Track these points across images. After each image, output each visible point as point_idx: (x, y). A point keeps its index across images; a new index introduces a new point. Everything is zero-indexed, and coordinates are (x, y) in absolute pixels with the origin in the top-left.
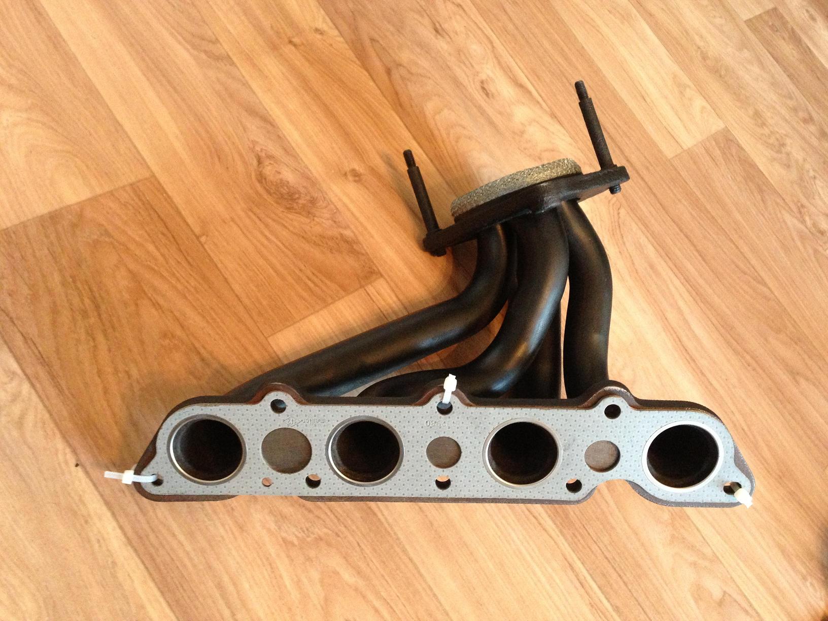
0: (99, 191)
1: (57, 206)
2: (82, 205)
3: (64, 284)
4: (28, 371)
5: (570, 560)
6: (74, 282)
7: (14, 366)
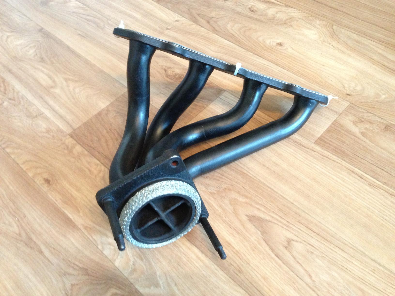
0: (112, 101)
1: (99, 110)
2: (107, 107)
3: (108, 132)
4: (102, 162)
5: (352, 169)
6: (111, 130)
7: (98, 162)
